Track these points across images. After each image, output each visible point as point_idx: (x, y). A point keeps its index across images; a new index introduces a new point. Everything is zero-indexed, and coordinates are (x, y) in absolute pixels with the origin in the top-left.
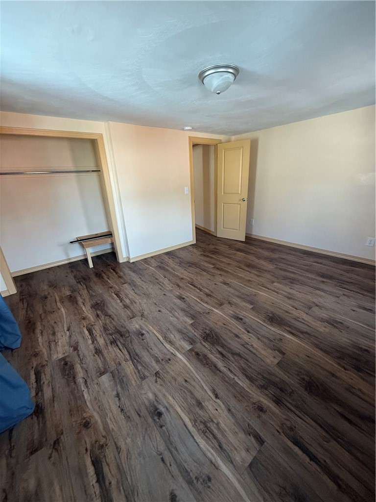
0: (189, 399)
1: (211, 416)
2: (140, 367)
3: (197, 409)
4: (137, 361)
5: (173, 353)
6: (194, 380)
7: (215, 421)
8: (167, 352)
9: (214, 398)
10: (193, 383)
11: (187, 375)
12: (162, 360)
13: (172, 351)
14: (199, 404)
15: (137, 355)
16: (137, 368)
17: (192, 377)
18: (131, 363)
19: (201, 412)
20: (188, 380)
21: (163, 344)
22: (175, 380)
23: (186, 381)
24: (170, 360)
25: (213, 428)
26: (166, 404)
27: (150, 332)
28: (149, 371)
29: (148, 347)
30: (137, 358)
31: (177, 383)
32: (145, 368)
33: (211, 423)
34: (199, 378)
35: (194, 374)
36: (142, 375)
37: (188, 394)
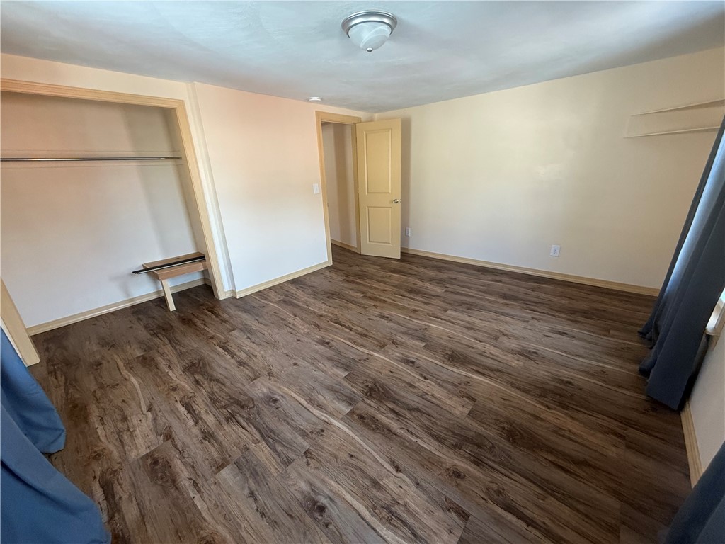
0: (360, 480)
1: (394, 496)
2: (279, 448)
3: (375, 491)
4: (274, 440)
5: (327, 420)
6: (363, 453)
7: (401, 502)
8: (317, 421)
9: (394, 472)
10: (362, 457)
11: (352, 448)
12: (312, 433)
13: (323, 418)
14: (376, 484)
15: (272, 431)
16: (275, 450)
17: (360, 450)
18: (265, 445)
19: (379, 494)
20: (354, 454)
21: (308, 410)
22: (336, 457)
23: (351, 456)
24: (323, 431)
25: (399, 512)
26: (328, 493)
27: (286, 396)
28: (295, 451)
29: (287, 417)
30: (273, 435)
31: (339, 460)
32: (287, 447)
33: (396, 506)
34: (369, 449)
35: (360, 445)
36: (285, 459)
37: (358, 473)
